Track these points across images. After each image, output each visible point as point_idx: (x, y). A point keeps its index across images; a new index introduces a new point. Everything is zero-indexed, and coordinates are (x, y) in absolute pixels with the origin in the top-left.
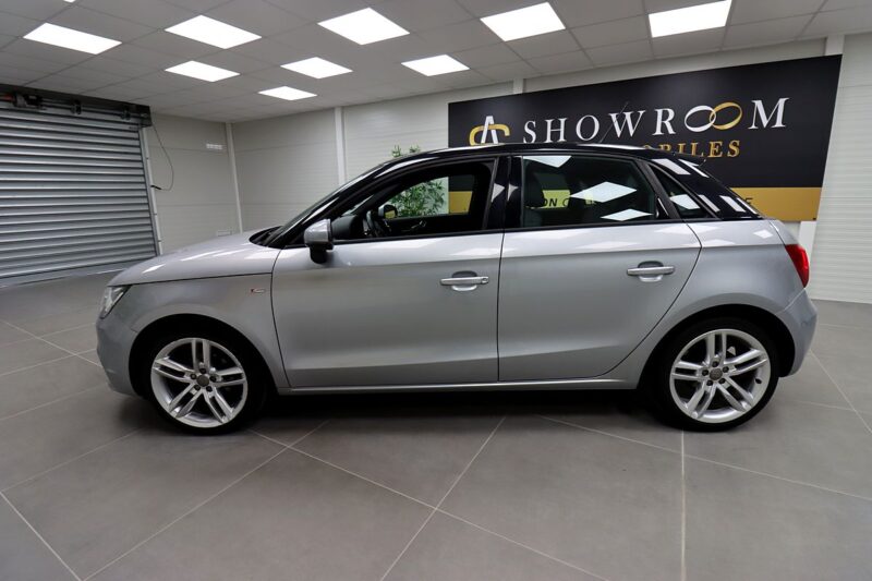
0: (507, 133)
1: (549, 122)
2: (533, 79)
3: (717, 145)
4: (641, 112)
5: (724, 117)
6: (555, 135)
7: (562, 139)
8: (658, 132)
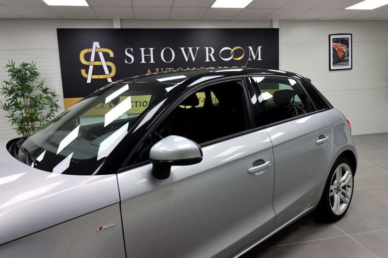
0: (112, 55)
1: (142, 50)
2: (127, 20)
5: (237, 53)
6: (147, 59)
7: (152, 61)
8: (207, 60)
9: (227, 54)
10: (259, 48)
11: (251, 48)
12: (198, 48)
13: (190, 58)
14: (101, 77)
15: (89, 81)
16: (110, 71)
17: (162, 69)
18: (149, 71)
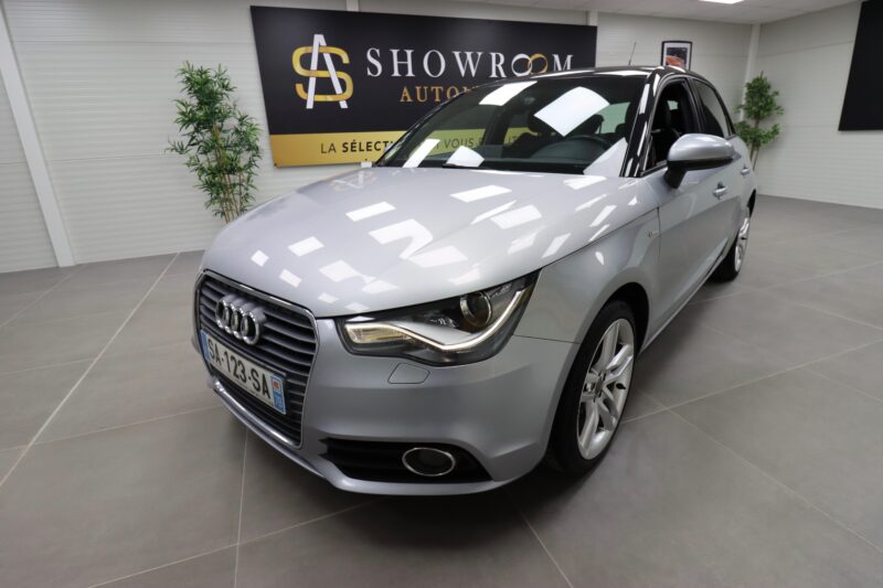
0: (346, 60)
1: (395, 52)
6: (403, 69)
7: (410, 74)
8: (494, 75)
9: (522, 65)
10: (569, 58)
11: (556, 57)
12: (480, 54)
13: (468, 70)
14: (330, 98)
15: (310, 105)
16: (344, 87)
17: (426, 88)
18: (405, 90)
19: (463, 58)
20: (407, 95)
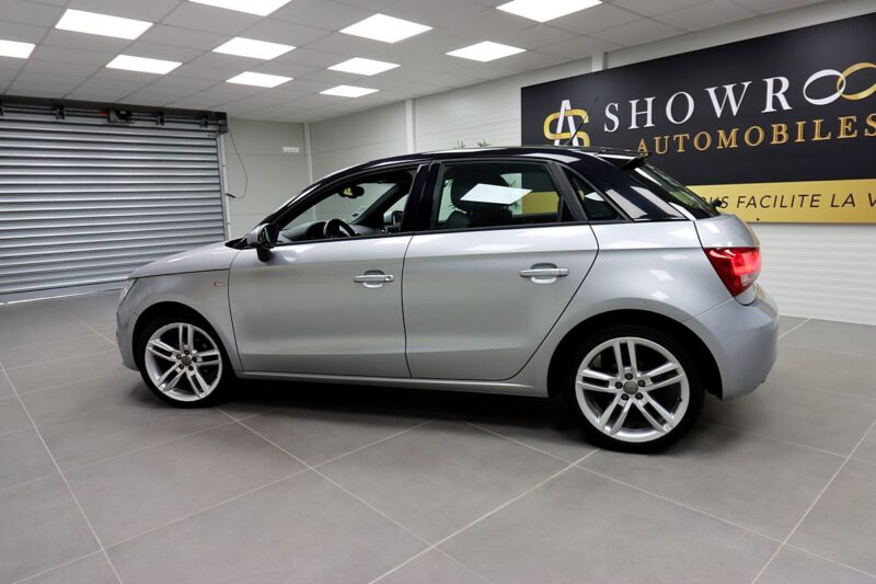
0: (586, 119)
1: (634, 103)
2: (615, 52)
3: (848, 121)
4: (746, 84)
5: (856, 83)
6: (641, 119)
7: (649, 124)
8: (769, 108)
9: (826, 87)
13: (727, 108)
17: (666, 137)
18: (642, 143)
19: (721, 94)
20: (644, 148)
